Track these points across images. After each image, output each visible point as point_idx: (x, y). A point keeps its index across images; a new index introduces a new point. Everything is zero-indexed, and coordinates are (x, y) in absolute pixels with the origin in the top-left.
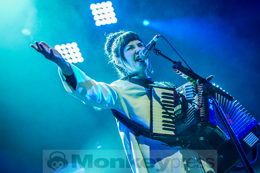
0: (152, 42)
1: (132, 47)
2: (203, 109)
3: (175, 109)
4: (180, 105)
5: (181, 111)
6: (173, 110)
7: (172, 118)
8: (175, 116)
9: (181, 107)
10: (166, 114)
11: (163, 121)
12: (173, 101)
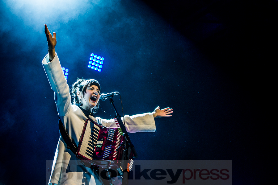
0: (113, 94)
1: (93, 89)
2: (116, 153)
3: (98, 143)
4: (102, 141)
5: (101, 145)
6: (96, 142)
7: (94, 148)
8: (96, 147)
9: (102, 143)
10: (91, 144)
11: (88, 148)
12: (98, 135)
